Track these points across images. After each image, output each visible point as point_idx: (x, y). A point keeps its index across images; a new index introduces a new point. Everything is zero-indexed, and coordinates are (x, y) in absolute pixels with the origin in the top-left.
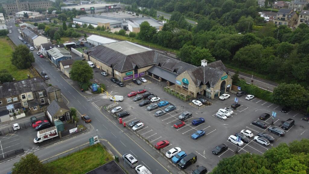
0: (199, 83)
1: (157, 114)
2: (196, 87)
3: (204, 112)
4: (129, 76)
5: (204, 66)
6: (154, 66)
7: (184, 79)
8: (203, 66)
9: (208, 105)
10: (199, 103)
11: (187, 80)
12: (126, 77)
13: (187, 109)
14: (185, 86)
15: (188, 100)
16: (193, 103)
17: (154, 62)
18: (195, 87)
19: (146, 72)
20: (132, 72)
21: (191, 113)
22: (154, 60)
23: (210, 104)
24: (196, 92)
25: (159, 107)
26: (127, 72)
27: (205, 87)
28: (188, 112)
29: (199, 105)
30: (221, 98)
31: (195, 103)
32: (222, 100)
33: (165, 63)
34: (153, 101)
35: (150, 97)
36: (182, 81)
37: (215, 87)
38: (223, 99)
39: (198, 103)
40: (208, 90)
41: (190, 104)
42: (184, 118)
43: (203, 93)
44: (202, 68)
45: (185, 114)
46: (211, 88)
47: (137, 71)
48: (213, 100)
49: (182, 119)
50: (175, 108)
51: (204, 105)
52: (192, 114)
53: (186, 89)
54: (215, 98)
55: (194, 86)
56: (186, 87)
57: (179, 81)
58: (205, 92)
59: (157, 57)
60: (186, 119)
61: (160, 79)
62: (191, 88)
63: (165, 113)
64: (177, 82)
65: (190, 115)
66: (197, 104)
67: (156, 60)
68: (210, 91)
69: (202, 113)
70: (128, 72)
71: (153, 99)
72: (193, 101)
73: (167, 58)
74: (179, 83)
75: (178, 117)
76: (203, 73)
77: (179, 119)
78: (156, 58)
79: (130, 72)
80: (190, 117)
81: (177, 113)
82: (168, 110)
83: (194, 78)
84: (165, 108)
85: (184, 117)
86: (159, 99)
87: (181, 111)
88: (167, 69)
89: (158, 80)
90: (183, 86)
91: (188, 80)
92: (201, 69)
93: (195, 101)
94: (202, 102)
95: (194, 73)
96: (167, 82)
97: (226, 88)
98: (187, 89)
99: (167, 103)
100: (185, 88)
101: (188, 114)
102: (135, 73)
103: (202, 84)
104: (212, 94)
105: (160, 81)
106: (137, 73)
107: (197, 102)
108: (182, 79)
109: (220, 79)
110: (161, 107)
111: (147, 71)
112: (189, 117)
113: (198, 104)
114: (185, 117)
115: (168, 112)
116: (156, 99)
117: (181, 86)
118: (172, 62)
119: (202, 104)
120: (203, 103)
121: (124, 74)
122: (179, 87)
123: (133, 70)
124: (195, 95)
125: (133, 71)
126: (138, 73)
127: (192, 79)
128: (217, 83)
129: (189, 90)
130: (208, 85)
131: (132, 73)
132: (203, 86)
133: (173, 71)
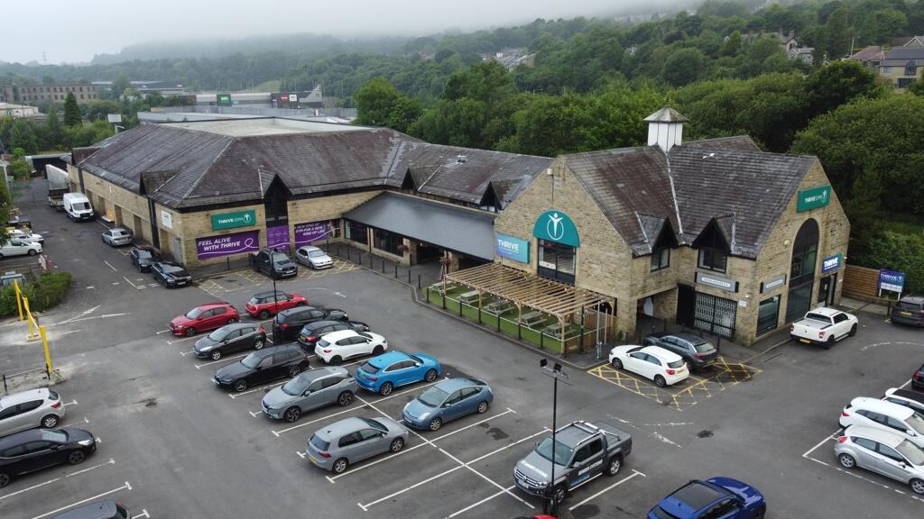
0: (649, 236)
1: (327, 445)
2: (635, 256)
3: (717, 427)
4: (234, 237)
5: (665, 146)
6: (385, 191)
7: (544, 220)
8: (656, 147)
9: (727, 379)
10: (662, 360)
11: (566, 220)
12: (212, 239)
13: (582, 404)
14: (552, 266)
15: (581, 351)
16: (617, 364)
17: (382, 175)
18: (625, 255)
19: (336, 222)
20: (252, 213)
21: (625, 437)
22: (385, 169)
23: (740, 375)
24: (632, 294)
25: (365, 393)
26: (217, 212)
27: (684, 264)
28: (591, 430)
29: (670, 380)
30: (806, 329)
31: (633, 364)
32: (815, 345)
33: (437, 174)
34: (328, 358)
35: (313, 332)
36: (531, 235)
37: (764, 251)
38: (825, 339)
39: (658, 362)
40: (712, 282)
41: (599, 371)
42: (563, 485)
43: (672, 308)
44: (656, 155)
45: (574, 440)
46: (733, 264)
47: (285, 213)
48: (754, 345)
49: (551, 489)
50: (488, 400)
51: (702, 382)
52: (627, 446)
53: (559, 282)
54: (759, 332)
55: (618, 249)
56: (563, 270)
57: (513, 235)
58: (687, 294)
59: (400, 154)
60: (586, 489)
61: (406, 249)
62: (597, 270)
63: (400, 438)
64: (505, 244)
65: (619, 457)
66: (649, 370)
67: (395, 166)
68: (728, 285)
69: (705, 434)
70: (225, 211)
71: (333, 342)
72: (620, 352)
73: (451, 151)
74: (515, 247)
75: (505, 469)
76: (665, 183)
77: (519, 491)
78: (397, 161)
79: (241, 215)
80: (615, 468)
81: (499, 434)
82: (424, 415)
83: (614, 204)
84: (410, 399)
85: (561, 471)
86: (378, 340)
87: (532, 425)
88: (449, 194)
89: (399, 258)
90: (543, 264)
91: (574, 216)
92: (648, 160)
93: (632, 354)
94: (686, 358)
95: (609, 176)
96: (443, 259)
97: (818, 273)
98: (570, 279)
99: (429, 362)
100: (556, 275)
101: (596, 445)
102: (269, 225)
103: (667, 239)
104: (742, 304)
105: (405, 259)
106: (286, 222)
107: (647, 357)
108: (533, 217)
109: (793, 204)
110: (379, 394)
111: (345, 217)
112: (606, 473)
113: (662, 370)
114: (573, 476)
115: (424, 429)
116: (350, 341)
117: (531, 270)
118: (474, 163)
119: (683, 373)
120: (698, 368)
121: (199, 223)
122: (516, 277)
123: (256, 202)
124: (625, 319)
125: (260, 210)
126: (291, 223)
127: (601, 205)
128: (776, 231)
129: (583, 284)
130: (713, 247)
131: (253, 224)
132: (674, 253)
133: (478, 202)
